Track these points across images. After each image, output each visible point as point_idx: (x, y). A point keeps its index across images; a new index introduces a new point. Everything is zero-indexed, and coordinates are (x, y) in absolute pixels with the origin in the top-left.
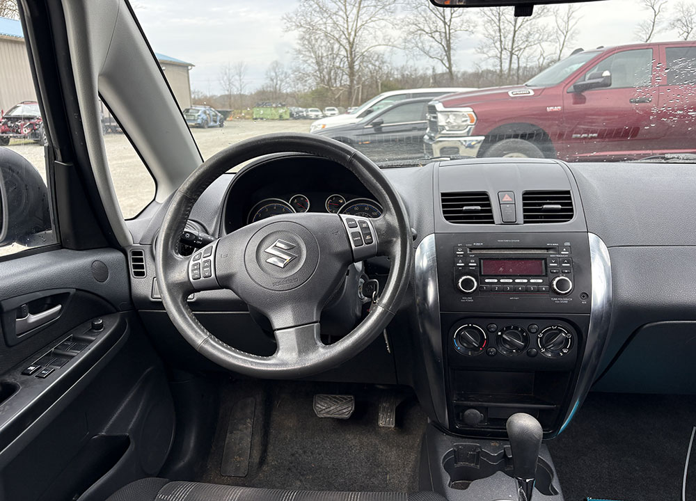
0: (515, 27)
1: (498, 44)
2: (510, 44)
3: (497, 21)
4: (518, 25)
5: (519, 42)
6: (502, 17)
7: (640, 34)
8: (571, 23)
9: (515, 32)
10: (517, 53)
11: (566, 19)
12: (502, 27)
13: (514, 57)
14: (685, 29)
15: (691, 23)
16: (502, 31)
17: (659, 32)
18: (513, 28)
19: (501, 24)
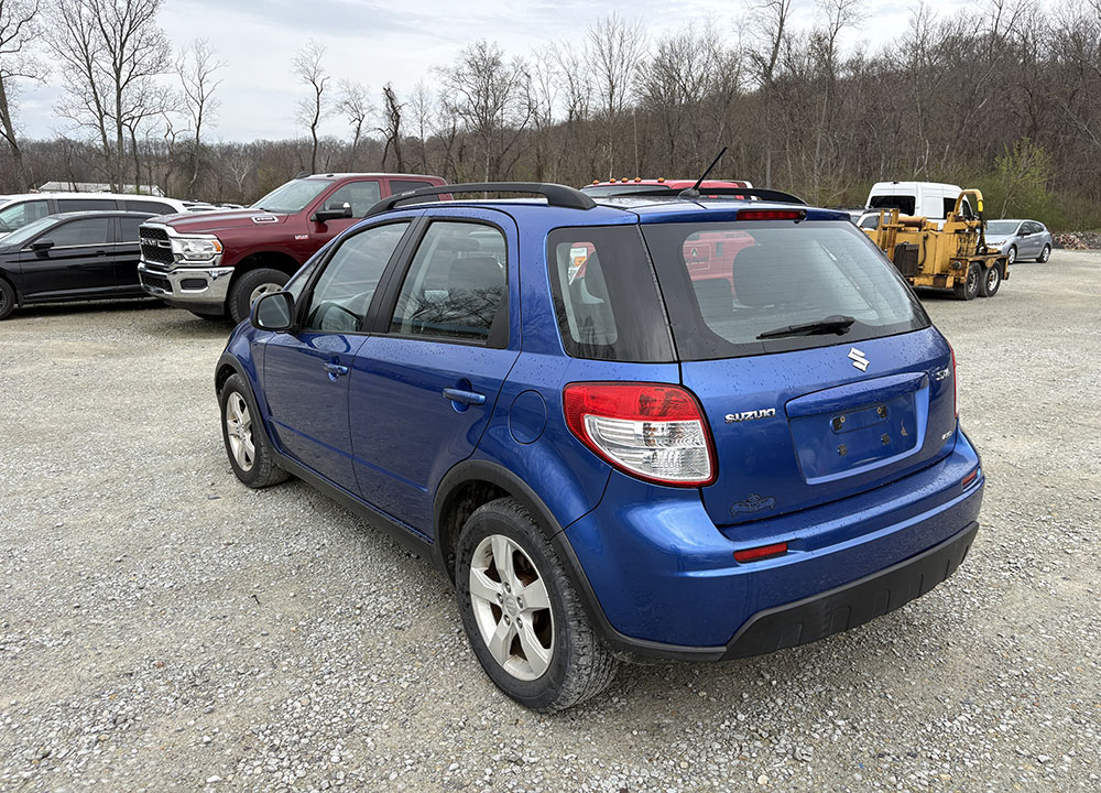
0: (118, 82)
1: (93, 105)
2: (115, 107)
3: (84, 69)
4: (123, 80)
5: (127, 106)
6: (94, 64)
7: (303, 116)
8: (207, 88)
9: (119, 90)
10: (128, 122)
11: (197, 81)
12: (95, 79)
13: (125, 129)
14: (355, 115)
15: (361, 108)
16: (97, 85)
17: (326, 116)
18: (114, 84)
19: (94, 74)
